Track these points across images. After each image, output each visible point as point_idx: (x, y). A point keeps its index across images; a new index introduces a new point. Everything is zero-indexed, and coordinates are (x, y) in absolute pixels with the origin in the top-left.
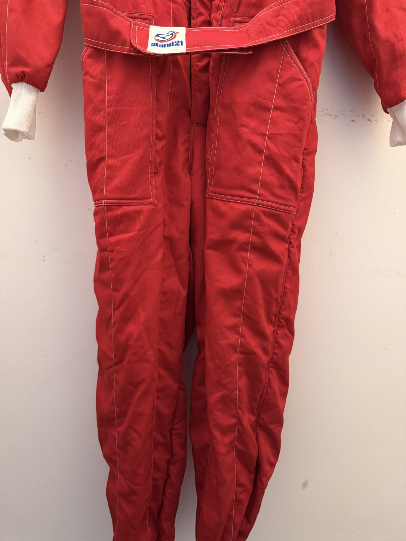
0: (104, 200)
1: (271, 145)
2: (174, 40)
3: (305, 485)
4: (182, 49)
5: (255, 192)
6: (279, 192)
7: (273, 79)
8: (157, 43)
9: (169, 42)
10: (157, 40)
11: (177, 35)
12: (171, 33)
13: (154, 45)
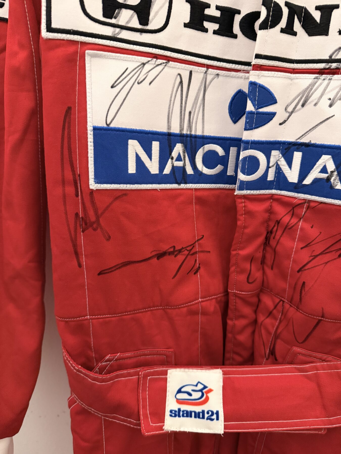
4: (218, 427)
8: (179, 410)
9: (198, 409)
10: (179, 401)
11: (210, 395)
12: (200, 387)
13: (176, 414)
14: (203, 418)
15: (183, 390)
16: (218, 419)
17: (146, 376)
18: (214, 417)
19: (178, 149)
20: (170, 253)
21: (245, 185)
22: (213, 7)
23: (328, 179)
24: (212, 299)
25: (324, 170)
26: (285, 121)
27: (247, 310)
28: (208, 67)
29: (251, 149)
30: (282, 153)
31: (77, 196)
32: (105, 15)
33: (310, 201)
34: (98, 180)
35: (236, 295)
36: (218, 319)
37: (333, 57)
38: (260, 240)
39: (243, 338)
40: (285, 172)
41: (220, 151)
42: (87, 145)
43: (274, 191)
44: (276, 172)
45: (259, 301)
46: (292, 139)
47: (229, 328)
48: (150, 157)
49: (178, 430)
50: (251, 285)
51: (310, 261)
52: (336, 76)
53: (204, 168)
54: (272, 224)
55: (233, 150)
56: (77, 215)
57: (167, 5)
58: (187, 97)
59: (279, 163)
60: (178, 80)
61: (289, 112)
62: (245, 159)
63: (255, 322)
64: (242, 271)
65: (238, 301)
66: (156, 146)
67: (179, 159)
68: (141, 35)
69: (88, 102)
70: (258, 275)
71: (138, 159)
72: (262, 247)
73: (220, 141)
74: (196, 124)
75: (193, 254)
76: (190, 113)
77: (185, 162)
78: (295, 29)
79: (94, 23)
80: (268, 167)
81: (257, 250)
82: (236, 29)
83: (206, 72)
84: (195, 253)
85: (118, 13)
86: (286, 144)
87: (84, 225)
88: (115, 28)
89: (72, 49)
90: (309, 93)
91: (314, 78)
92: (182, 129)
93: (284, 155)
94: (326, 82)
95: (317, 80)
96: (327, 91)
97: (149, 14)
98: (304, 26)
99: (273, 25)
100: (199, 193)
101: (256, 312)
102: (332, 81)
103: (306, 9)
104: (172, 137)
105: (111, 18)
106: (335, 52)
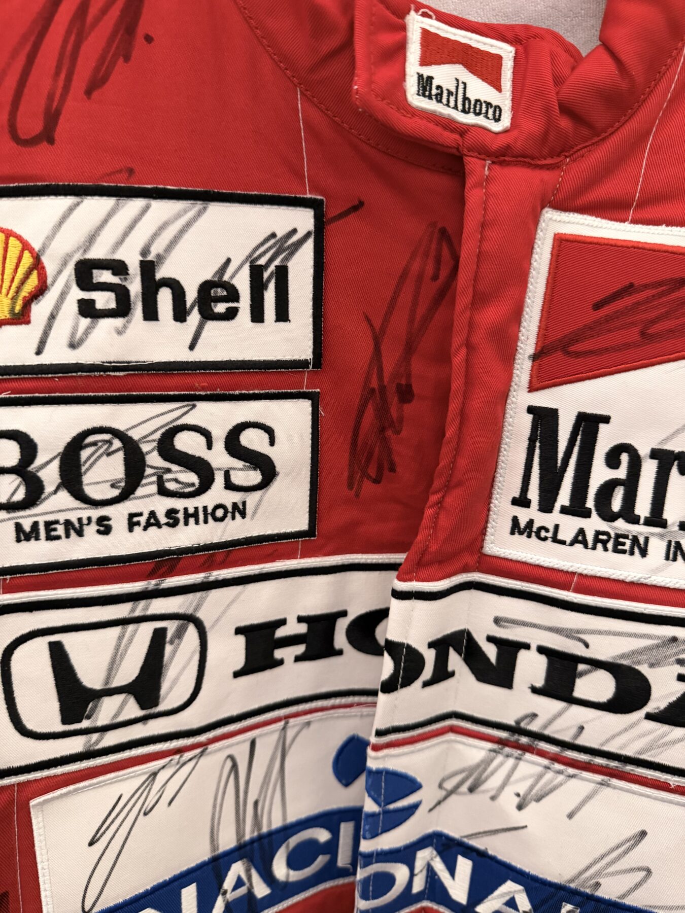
19: (237, 869)
22: (292, 621)
25: (512, 904)
26: (439, 803)
29: (377, 862)
30: (436, 849)
32: (64, 721)
37: (523, 725)
40: (443, 881)
41: (323, 835)
43: (426, 904)
44: (427, 877)
46: (455, 834)
52: (528, 756)
53: (292, 872)
55: (346, 827)
57: (197, 657)
58: (248, 783)
59: (433, 864)
60: (229, 764)
61: (446, 790)
66: (189, 893)
68: (145, 724)
73: (318, 821)
74: (270, 812)
76: (256, 803)
77: (251, 884)
79: (45, 741)
80: (412, 875)
82: (340, 639)
83: (283, 729)
85: (96, 707)
86: (443, 838)
88: (89, 735)
90: (480, 775)
91: (491, 750)
92: (240, 832)
93: (441, 853)
94: (511, 762)
95: (495, 754)
96: (513, 779)
97: (159, 689)
98: (467, 661)
99: (408, 682)
102: (522, 763)
103: (469, 634)
104: (221, 860)
105: (80, 721)
106: (526, 717)
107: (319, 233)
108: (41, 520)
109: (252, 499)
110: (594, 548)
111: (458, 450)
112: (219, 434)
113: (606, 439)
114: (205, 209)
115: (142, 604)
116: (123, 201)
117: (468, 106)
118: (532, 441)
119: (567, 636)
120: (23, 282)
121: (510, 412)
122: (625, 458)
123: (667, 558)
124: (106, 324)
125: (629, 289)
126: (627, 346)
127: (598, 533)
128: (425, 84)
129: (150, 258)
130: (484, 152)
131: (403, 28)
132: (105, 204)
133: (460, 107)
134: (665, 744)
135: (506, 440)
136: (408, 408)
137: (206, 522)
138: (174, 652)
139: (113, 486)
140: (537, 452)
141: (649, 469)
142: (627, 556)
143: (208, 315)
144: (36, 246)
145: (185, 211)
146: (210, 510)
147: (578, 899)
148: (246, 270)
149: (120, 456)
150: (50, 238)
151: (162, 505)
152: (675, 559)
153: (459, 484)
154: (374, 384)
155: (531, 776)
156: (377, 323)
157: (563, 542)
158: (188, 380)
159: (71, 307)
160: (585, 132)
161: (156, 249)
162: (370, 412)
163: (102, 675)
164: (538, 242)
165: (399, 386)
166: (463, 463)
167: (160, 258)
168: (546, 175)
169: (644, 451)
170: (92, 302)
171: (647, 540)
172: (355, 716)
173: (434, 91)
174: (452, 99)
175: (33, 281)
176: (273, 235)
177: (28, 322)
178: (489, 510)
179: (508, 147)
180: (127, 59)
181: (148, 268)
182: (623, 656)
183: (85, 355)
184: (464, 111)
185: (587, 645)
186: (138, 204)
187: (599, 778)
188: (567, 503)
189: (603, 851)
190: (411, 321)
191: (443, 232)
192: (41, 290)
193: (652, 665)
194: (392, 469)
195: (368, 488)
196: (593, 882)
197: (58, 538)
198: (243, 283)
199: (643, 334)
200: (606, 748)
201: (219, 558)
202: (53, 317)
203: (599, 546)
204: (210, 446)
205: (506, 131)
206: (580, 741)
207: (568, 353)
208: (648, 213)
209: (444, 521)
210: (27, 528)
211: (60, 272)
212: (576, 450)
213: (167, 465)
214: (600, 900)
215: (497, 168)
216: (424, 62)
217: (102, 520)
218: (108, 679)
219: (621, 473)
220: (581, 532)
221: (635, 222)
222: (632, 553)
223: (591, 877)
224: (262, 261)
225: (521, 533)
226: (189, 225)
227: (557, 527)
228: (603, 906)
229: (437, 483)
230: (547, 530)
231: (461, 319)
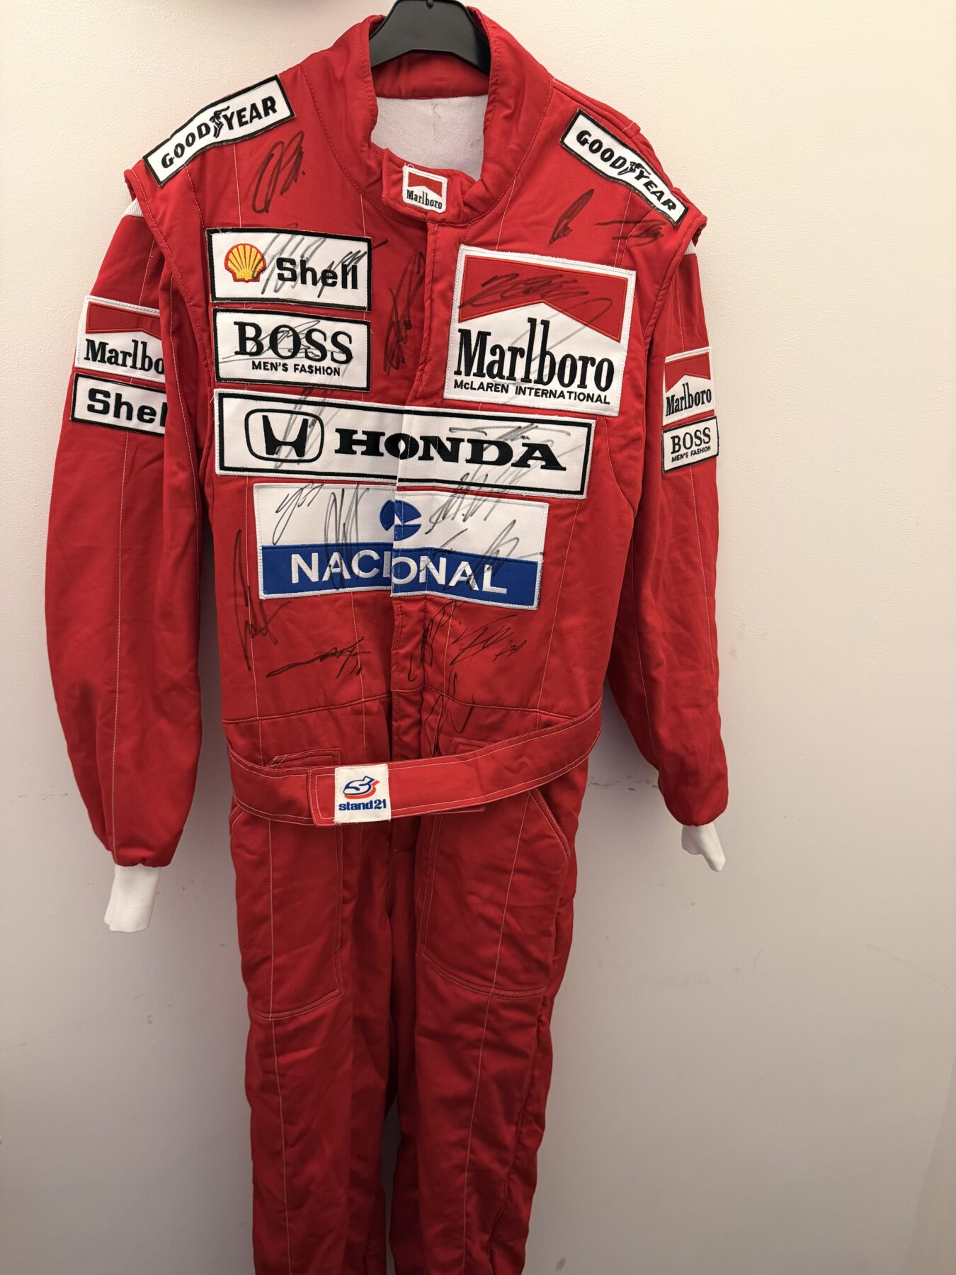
0: (271, 1014)
1: (511, 920)
2: (373, 798)
3: (561, 1264)
4: (385, 814)
5: (491, 980)
6: (523, 977)
7: (513, 832)
8: (348, 803)
9: (366, 801)
10: (348, 796)
11: (377, 786)
12: (367, 780)
13: (344, 807)
14: (371, 807)
15: (350, 786)
16: (385, 807)
17: (314, 774)
18: (382, 805)
19: (335, 557)
20: (332, 655)
21: (398, 588)
22: (360, 433)
23: (468, 582)
24: (375, 699)
25: (464, 574)
26: (430, 531)
27: (410, 710)
28: (359, 483)
29: (402, 556)
30: (430, 558)
31: (247, 605)
32: (267, 453)
33: (456, 601)
34: (267, 591)
35: (399, 694)
36: (382, 720)
37: (464, 480)
38: (417, 638)
39: (408, 739)
40: (434, 574)
41: (375, 556)
42: (257, 562)
43: (426, 592)
44: (426, 575)
45: (423, 699)
47: (394, 730)
48: (310, 567)
49: (348, 822)
50: (412, 683)
51: (459, 655)
52: (467, 496)
53: (361, 572)
54: (427, 622)
55: (387, 554)
56: (247, 622)
57: (320, 437)
58: (341, 511)
59: (428, 566)
60: (333, 498)
62: (397, 565)
63: (420, 721)
64: (403, 670)
65: (401, 699)
66: (315, 557)
67: (336, 566)
68: (299, 463)
69: (257, 527)
70: (419, 672)
71: (300, 570)
72: (421, 646)
73: (373, 547)
74: (350, 533)
75: (354, 655)
76: (344, 524)
77: (342, 568)
78: (431, 455)
79: (260, 460)
80: (419, 571)
81: (415, 648)
82: (382, 448)
83: (357, 488)
84: (356, 654)
85: (279, 449)
86: (432, 550)
87: (253, 631)
88: (277, 462)
89: (241, 483)
90: (447, 508)
91: (451, 495)
92: (337, 539)
93: (432, 560)
94: (460, 500)
97: (305, 447)
98: (439, 452)
99: (412, 455)
100: (357, 596)
101: (420, 712)
102: (465, 500)
103: (439, 438)
104: (329, 547)
105: (273, 454)
106: (465, 476)
107: (370, 253)
108: (262, 361)
109: (342, 367)
110: (487, 390)
111: (429, 344)
112: (329, 335)
113: (490, 343)
114: (324, 241)
115: (299, 406)
116: (294, 236)
117: (428, 202)
118: (461, 344)
119: (479, 431)
120: (257, 265)
121: (451, 332)
122: (498, 351)
123: (516, 393)
124: (288, 283)
125: (495, 278)
126: (495, 302)
127: (488, 384)
128: (410, 194)
129: (304, 259)
130: (434, 221)
131: (402, 172)
132: (288, 236)
133: (425, 203)
134: (520, 476)
135: (451, 345)
136: (409, 332)
137: (324, 374)
138: (311, 431)
139: (289, 351)
140: (463, 349)
141: (508, 355)
142: (500, 393)
143: (325, 284)
144: (262, 251)
145: (317, 241)
146: (325, 369)
147: (491, 561)
148: (340, 266)
149: (292, 338)
150: (268, 249)
151: (307, 363)
152: (519, 394)
153: (430, 360)
154: (394, 320)
155: (468, 505)
156: (395, 294)
157: (475, 389)
158: (317, 310)
159: (275, 276)
160: (476, 214)
161: (306, 256)
162: (393, 332)
163: (283, 435)
164: (459, 259)
165: (405, 321)
166: (431, 350)
167: (308, 259)
168: (460, 230)
169: (505, 348)
170: (283, 275)
171: (508, 386)
172: (390, 490)
173: (414, 197)
174: (421, 200)
175: (261, 265)
176: (351, 253)
177: (259, 281)
178: (445, 378)
179: (444, 219)
180: (296, 181)
181: (303, 263)
182: (500, 437)
183: (280, 295)
184: (426, 204)
185: (486, 434)
186: (300, 237)
187: (495, 499)
188: (476, 372)
189: (498, 534)
190: (409, 292)
191: (421, 253)
192: (264, 269)
193: (512, 440)
194: (404, 362)
195: (393, 371)
196: (496, 550)
197: (268, 369)
198: (339, 271)
199: (502, 297)
200: (497, 484)
201: (329, 392)
202: (268, 280)
203: (489, 389)
204: (325, 340)
205: (443, 213)
206: (487, 482)
207: (473, 305)
208: (503, 247)
209: (425, 378)
210: (257, 364)
211: (271, 262)
212: (479, 347)
213: (309, 345)
214: (499, 559)
215: (440, 227)
216: (410, 185)
217: (285, 365)
218: (285, 438)
219: (497, 358)
220: (482, 383)
221: (498, 250)
222: (502, 392)
223: (495, 548)
224: (347, 263)
225: (458, 387)
226: (318, 247)
227: (472, 382)
228: (501, 562)
229: (422, 359)
230: (468, 384)
231: (427, 287)
